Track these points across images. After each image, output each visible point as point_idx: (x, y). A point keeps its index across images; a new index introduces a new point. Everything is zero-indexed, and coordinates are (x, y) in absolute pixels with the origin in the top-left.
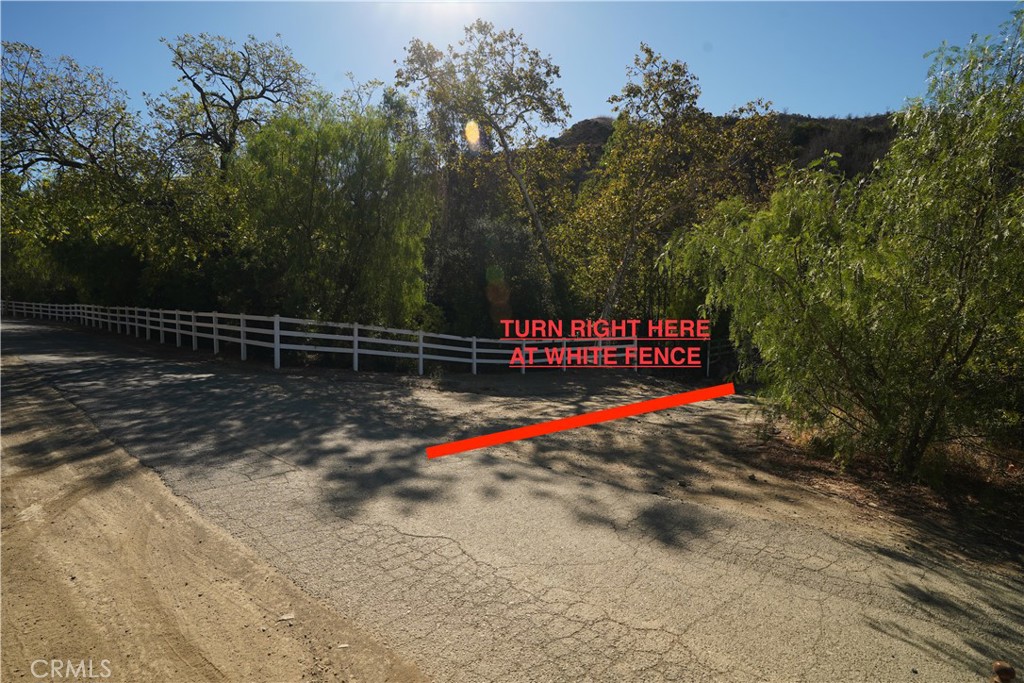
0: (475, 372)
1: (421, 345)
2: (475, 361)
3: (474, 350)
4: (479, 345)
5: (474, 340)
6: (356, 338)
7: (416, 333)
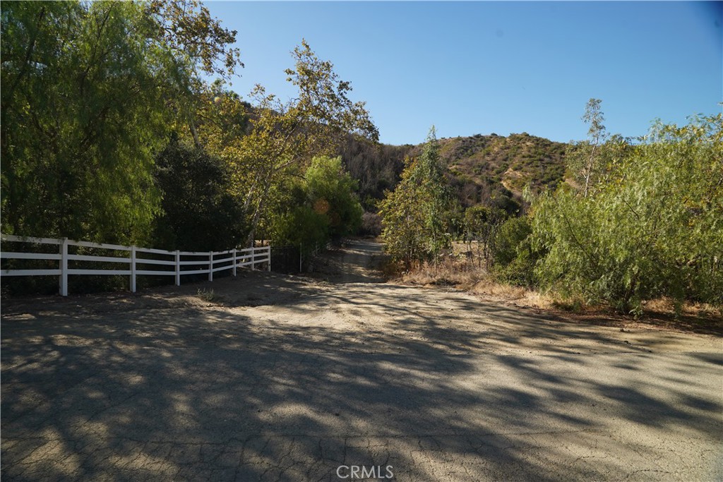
0: (179, 284)
1: (134, 260)
2: (178, 273)
3: (178, 263)
4: (183, 258)
5: (177, 253)
6: (65, 257)
7: (129, 249)
